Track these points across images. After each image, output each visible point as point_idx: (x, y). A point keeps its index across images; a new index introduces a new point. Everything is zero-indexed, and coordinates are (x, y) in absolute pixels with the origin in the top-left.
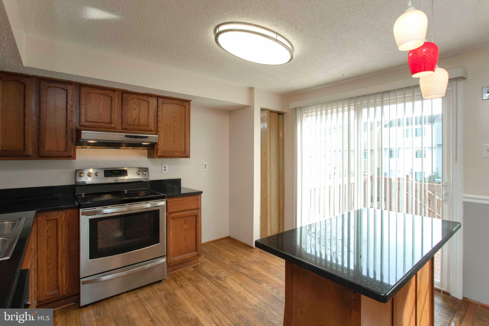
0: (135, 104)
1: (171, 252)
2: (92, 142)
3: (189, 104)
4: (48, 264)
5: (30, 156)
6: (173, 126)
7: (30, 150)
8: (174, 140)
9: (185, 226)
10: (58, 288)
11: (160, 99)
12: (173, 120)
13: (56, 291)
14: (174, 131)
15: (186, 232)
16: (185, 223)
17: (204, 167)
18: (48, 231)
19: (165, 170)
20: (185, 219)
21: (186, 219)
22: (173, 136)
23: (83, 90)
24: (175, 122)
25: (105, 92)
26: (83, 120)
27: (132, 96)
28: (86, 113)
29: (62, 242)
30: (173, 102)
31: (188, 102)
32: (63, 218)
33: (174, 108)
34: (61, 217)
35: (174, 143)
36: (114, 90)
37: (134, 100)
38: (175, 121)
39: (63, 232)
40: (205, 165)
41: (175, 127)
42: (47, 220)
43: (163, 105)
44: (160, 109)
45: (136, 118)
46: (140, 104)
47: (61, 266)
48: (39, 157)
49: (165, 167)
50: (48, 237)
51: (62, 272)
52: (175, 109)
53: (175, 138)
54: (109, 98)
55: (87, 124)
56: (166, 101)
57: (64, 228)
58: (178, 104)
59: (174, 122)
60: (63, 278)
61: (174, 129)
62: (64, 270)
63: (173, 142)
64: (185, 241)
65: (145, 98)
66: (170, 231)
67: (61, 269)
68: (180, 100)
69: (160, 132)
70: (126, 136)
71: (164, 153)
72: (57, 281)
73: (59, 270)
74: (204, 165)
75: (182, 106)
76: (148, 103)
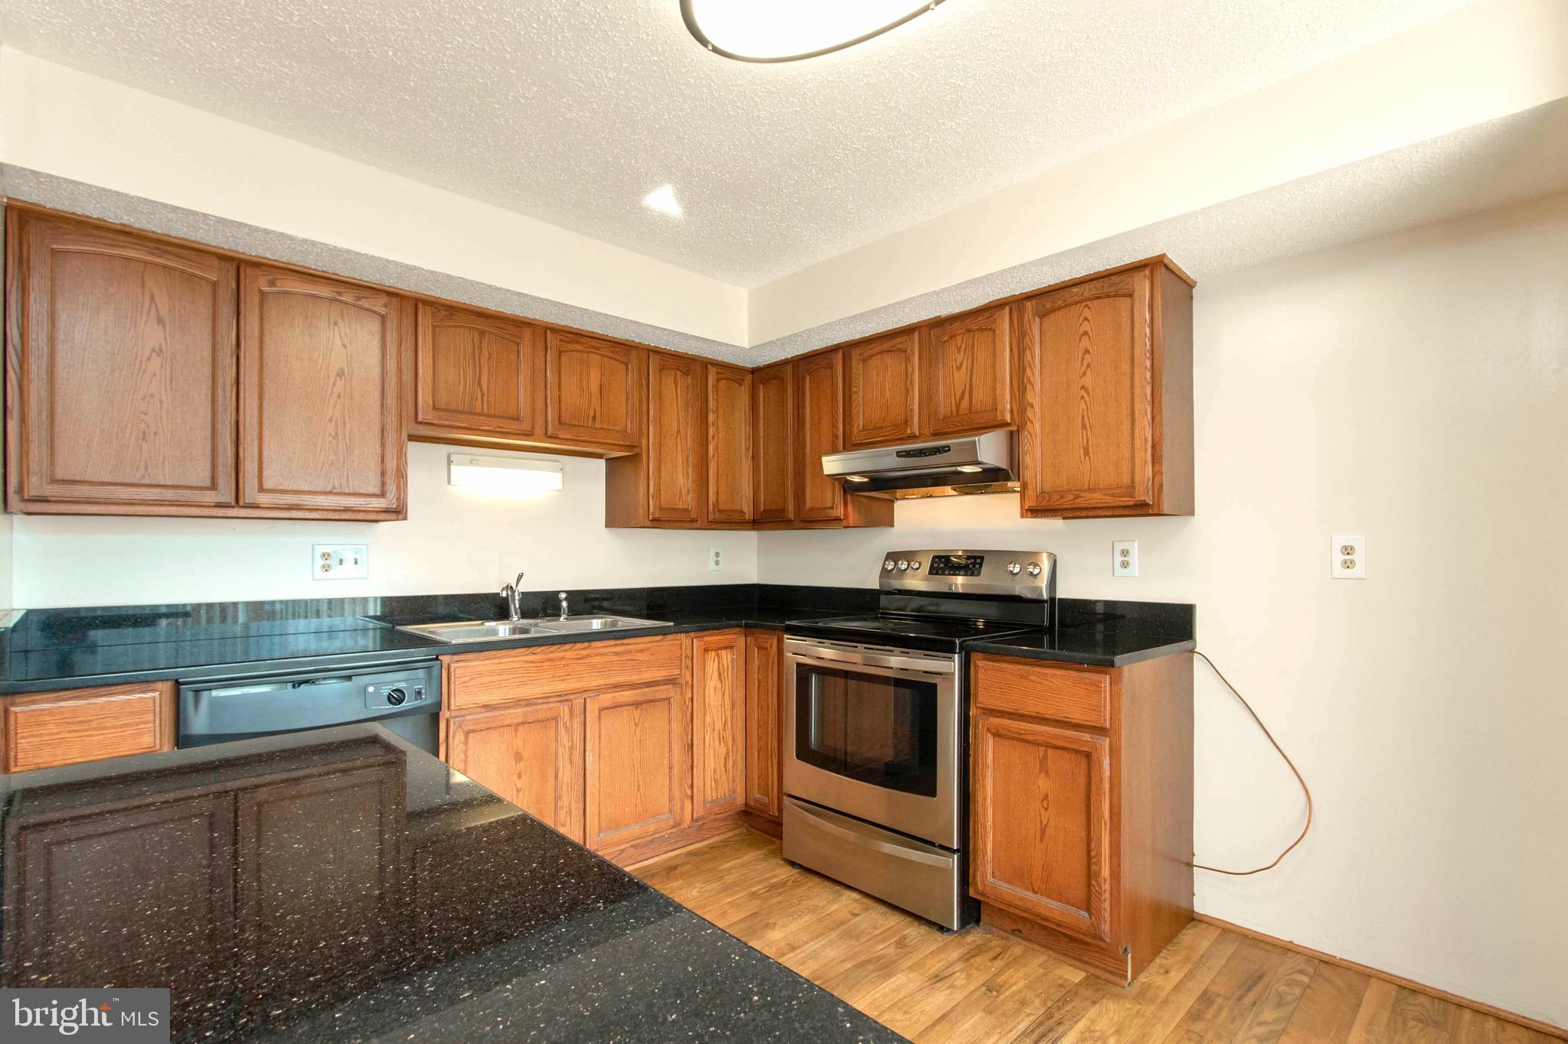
0: (959, 350)
1: (989, 853)
2: (857, 479)
6: (1082, 387)
7: (791, 508)
8: (1088, 443)
9: (1043, 784)
11: (1030, 303)
12: (1082, 364)
14: (1085, 407)
15: (1046, 809)
16: (1044, 769)
17: (1339, 557)
19: (1126, 565)
20: (1042, 754)
21: (1046, 752)
22: (1084, 426)
23: (856, 355)
24: (1089, 372)
25: (893, 342)
26: (856, 429)
27: (949, 329)
30: (1076, 294)
33: (1086, 319)
35: (1086, 453)
36: (909, 330)
37: (958, 337)
38: (1089, 366)
40: (1348, 550)
41: (1088, 393)
43: (1044, 320)
44: (1030, 339)
45: (963, 392)
46: (973, 347)
49: (1125, 553)
52: (1089, 321)
53: (1089, 433)
54: (903, 354)
56: (1049, 306)
58: (1099, 298)
59: (1084, 374)
61: (1087, 398)
63: (1082, 452)
64: (1041, 840)
65: (982, 320)
66: (984, 777)
68: (1102, 277)
69: (1032, 422)
71: (1047, 498)
74: (1337, 548)
75: (1116, 296)
76: (992, 331)
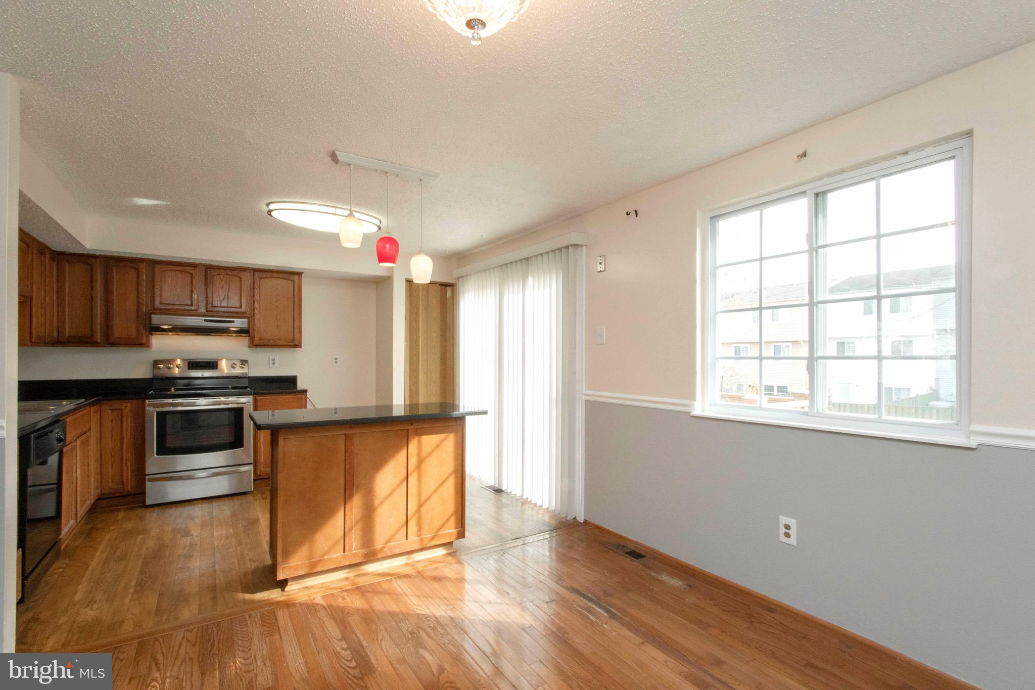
0: (222, 280)
1: (262, 461)
2: (166, 327)
3: (299, 278)
4: (113, 457)
5: (98, 343)
6: (276, 306)
7: (98, 337)
8: (278, 324)
10: (122, 483)
11: (256, 273)
13: (121, 486)
14: (277, 313)
17: (334, 361)
18: (112, 421)
19: (274, 364)
22: (276, 319)
23: (157, 267)
24: (278, 301)
25: (184, 268)
26: (157, 302)
27: (218, 272)
28: (161, 295)
29: (127, 435)
30: (276, 276)
31: (299, 274)
32: (128, 408)
33: (278, 283)
34: (126, 407)
35: (278, 328)
36: (194, 266)
37: (221, 276)
39: (128, 424)
40: (336, 359)
41: (278, 308)
42: (112, 410)
43: (261, 280)
44: (257, 285)
46: (229, 281)
47: (126, 460)
48: (108, 344)
49: (273, 359)
50: (113, 428)
51: (127, 466)
53: (278, 321)
54: (189, 275)
55: (162, 307)
56: (264, 276)
57: (129, 420)
60: (128, 475)
61: (278, 310)
62: (129, 464)
65: (235, 273)
66: (260, 435)
67: (126, 463)
68: (285, 272)
69: (257, 314)
70: (205, 320)
71: (262, 340)
72: (122, 475)
73: (124, 464)
74: (334, 359)
75: (288, 279)
76: (240, 278)
